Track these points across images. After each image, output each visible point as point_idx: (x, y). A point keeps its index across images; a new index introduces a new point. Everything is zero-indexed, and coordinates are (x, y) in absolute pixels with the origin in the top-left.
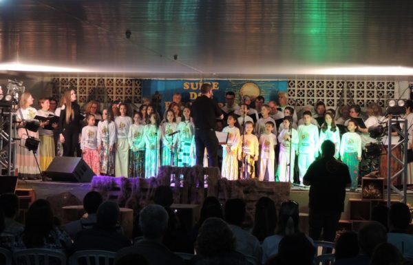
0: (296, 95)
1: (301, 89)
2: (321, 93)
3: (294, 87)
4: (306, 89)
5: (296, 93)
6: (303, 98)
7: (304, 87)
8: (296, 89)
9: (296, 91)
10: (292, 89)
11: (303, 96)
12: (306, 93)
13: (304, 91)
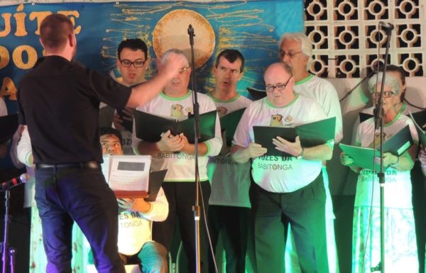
0: (332, 43)
1: (347, 23)
2: (410, 36)
3: (324, 17)
4: (362, 23)
5: (331, 38)
6: (354, 52)
7: (355, 16)
8: (331, 23)
9: (331, 31)
10: (317, 23)
11: (355, 45)
12: (362, 37)
13: (355, 29)
